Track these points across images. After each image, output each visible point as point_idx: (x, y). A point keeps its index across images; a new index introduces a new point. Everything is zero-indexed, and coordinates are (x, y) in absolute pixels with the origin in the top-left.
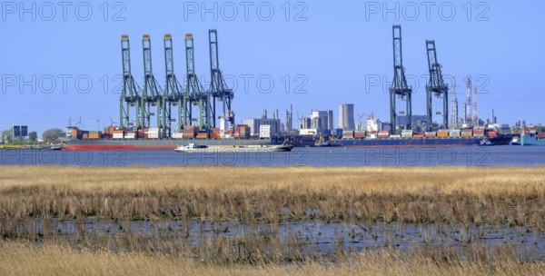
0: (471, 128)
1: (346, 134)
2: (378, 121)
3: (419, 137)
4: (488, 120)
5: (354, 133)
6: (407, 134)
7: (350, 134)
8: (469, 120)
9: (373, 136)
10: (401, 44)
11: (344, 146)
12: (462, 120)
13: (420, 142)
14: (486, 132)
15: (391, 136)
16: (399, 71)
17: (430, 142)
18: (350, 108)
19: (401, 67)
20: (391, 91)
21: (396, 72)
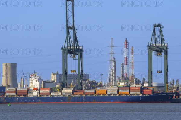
0: (128, 86)
1: (9, 92)
2: (40, 79)
3: (78, 94)
4: (144, 79)
5: (16, 90)
6: (68, 91)
7: (12, 92)
8: (126, 79)
9: (35, 94)
10: (73, 6)
11: (7, 103)
12: (120, 79)
13: (80, 100)
14: (142, 89)
15: (52, 94)
16: (71, 32)
17: (90, 99)
18: (14, 66)
19: (73, 28)
20: (64, 50)
21: (68, 33)
